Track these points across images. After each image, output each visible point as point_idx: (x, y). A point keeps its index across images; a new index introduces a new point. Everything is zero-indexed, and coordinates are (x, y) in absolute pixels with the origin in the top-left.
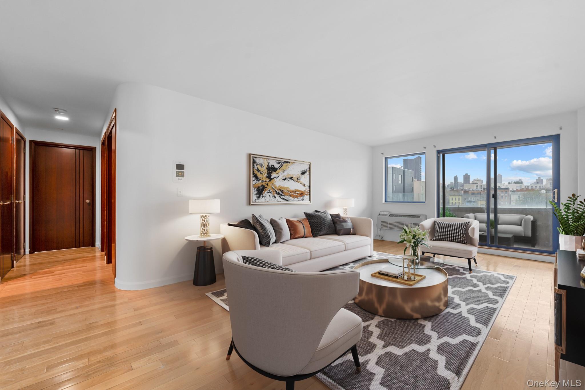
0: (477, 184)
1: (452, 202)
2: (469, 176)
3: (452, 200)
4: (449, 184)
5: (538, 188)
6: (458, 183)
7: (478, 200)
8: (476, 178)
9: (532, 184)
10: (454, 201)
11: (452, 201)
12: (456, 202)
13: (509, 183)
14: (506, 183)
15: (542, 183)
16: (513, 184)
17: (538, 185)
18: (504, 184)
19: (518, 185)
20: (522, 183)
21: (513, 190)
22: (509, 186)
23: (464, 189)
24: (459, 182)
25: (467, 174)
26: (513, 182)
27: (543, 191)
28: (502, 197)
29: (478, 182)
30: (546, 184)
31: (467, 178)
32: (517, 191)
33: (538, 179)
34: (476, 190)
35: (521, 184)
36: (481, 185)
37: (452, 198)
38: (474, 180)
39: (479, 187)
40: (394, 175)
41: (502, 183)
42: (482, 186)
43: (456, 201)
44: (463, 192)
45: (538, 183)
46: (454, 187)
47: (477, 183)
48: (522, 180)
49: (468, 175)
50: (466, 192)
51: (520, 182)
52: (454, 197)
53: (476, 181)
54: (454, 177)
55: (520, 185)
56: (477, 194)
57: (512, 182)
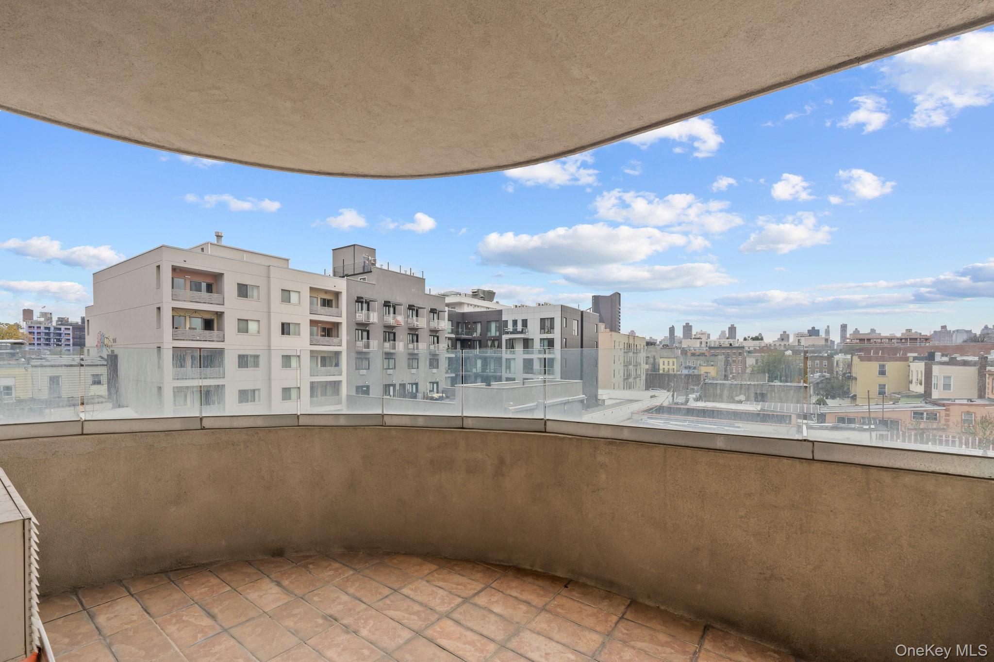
0: (700, 340)
1: (664, 369)
2: (691, 326)
3: (664, 364)
4: (662, 339)
5: (782, 348)
6: (675, 338)
7: (700, 365)
8: (699, 331)
9: (775, 341)
10: (666, 367)
11: (664, 367)
12: (669, 369)
13: (745, 339)
14: (741, 340)
15: (788, 340)
16: (750, 341)
17: (783, 343)
18: (738, 340)
19: (757, 342)
20: (762, 339)
21: (749, 350)
22: (746, 344)
23: (683, 347)
24: (676, 336)
25: (688, 324)
26: (751, 338)
27: (789, 353)
28: (734, 361)
29: (702, 336)
30: (793, 342)
31: (687, 328)
32: (755, 351)
33: (782, 333)
34: (700, 350)
35: (760, 341)
36: (707, 341)
37: (664, 362)
38: (697, 332)
39: (704, 345)
40: (565, 319)
41: (735, 338)
42: (708, 343)
43: (669, 367)
44: (680, 351)
45: (783, 340)
46: (668, 344)
47: (702, 339)
48: (763, 335)
49: (690, 324)
50: (684, 352)
51: (760, 338)
52: (666, 360)
53: (699, 335)
54: (670, 328)
55: (760, 343)
56: (699, 355)
57: (749, 337)
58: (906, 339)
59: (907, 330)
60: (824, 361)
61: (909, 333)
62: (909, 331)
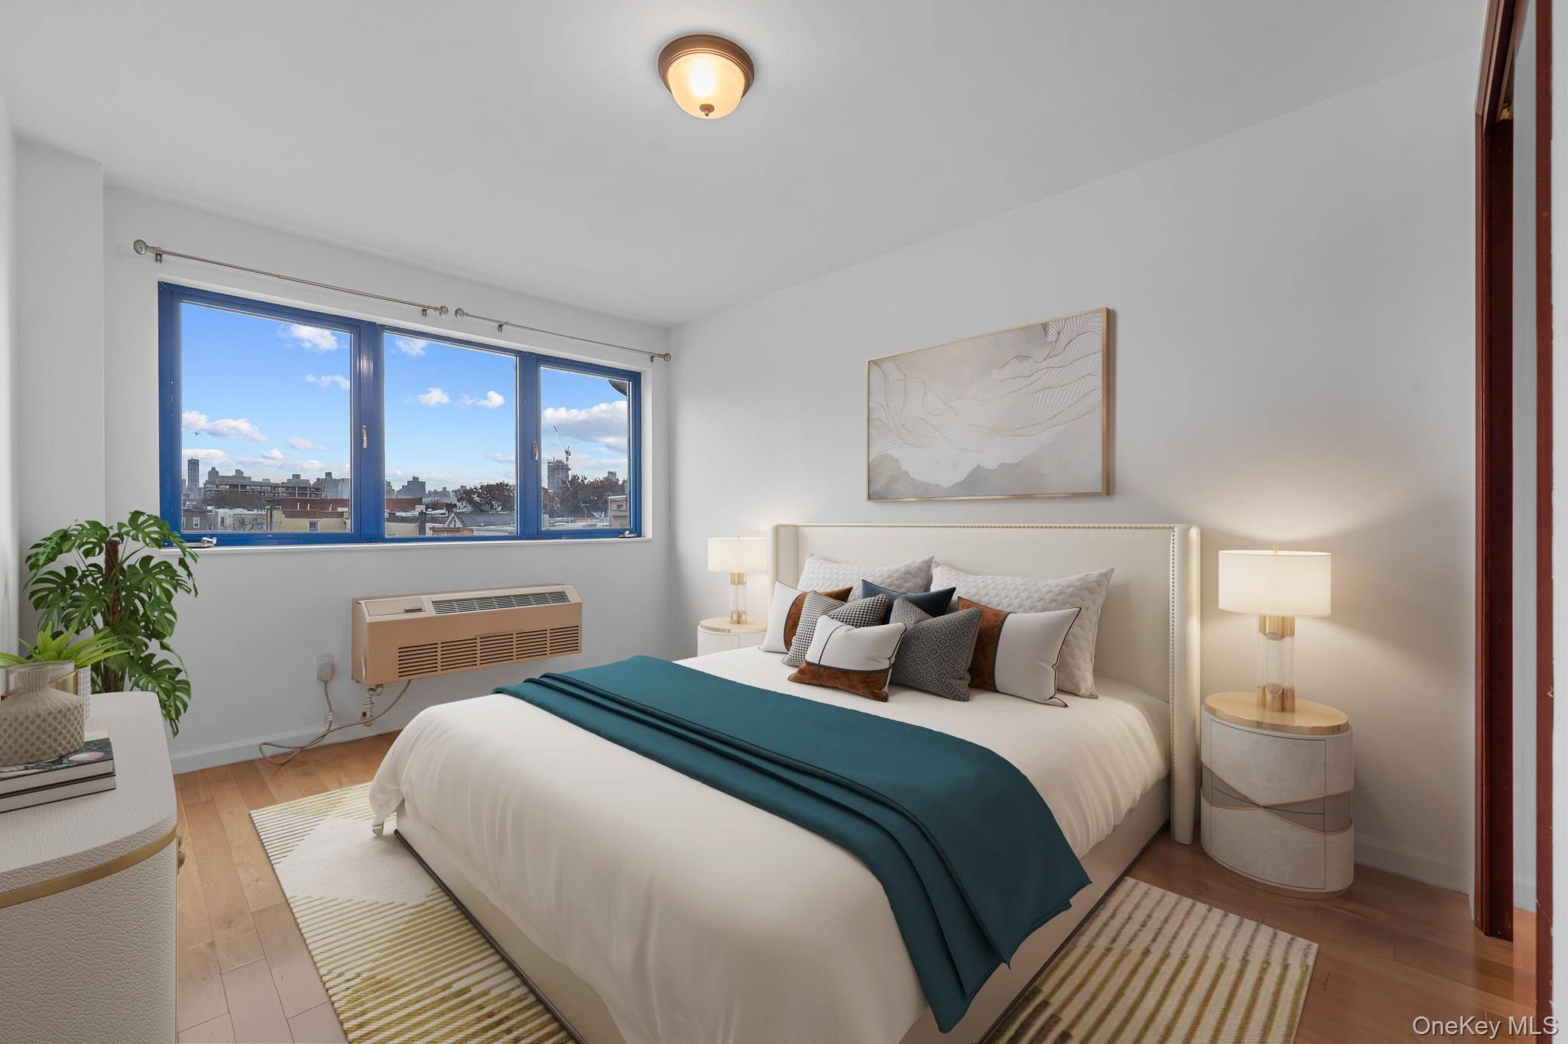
58: (294, 488)
59: (294, 475)
60: (195, 519)
61: (297, 480)
62: (296, 477)
